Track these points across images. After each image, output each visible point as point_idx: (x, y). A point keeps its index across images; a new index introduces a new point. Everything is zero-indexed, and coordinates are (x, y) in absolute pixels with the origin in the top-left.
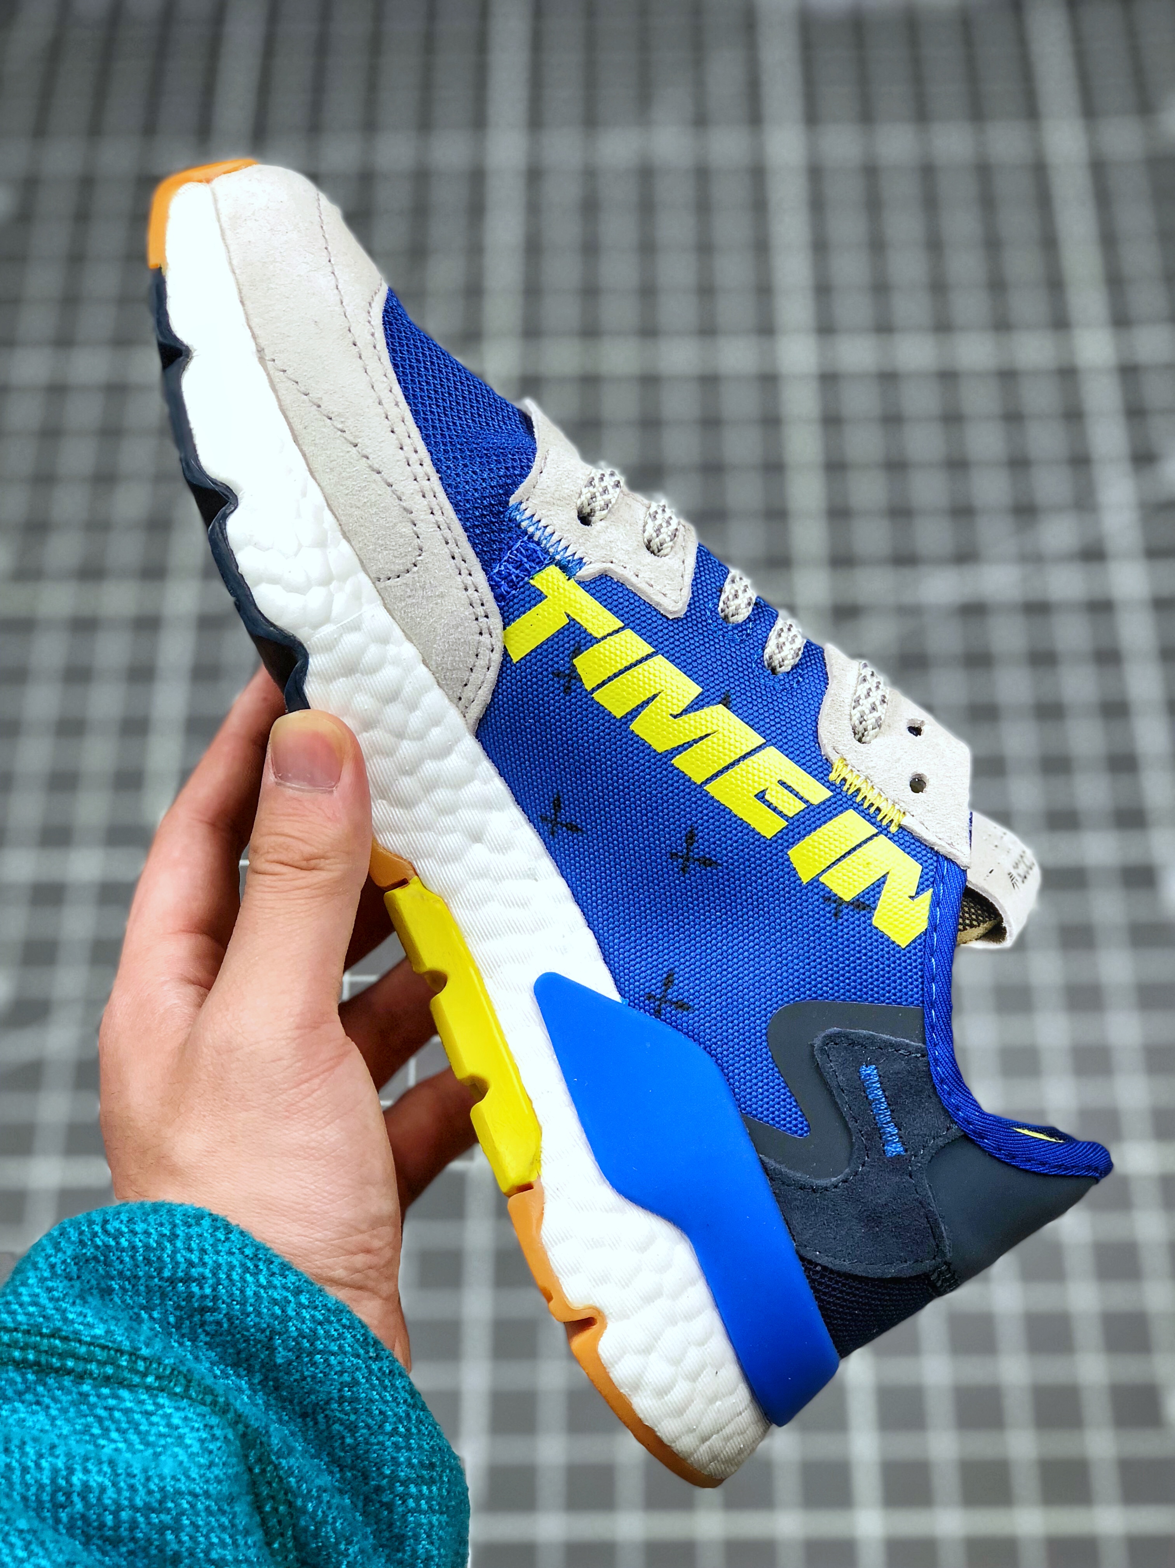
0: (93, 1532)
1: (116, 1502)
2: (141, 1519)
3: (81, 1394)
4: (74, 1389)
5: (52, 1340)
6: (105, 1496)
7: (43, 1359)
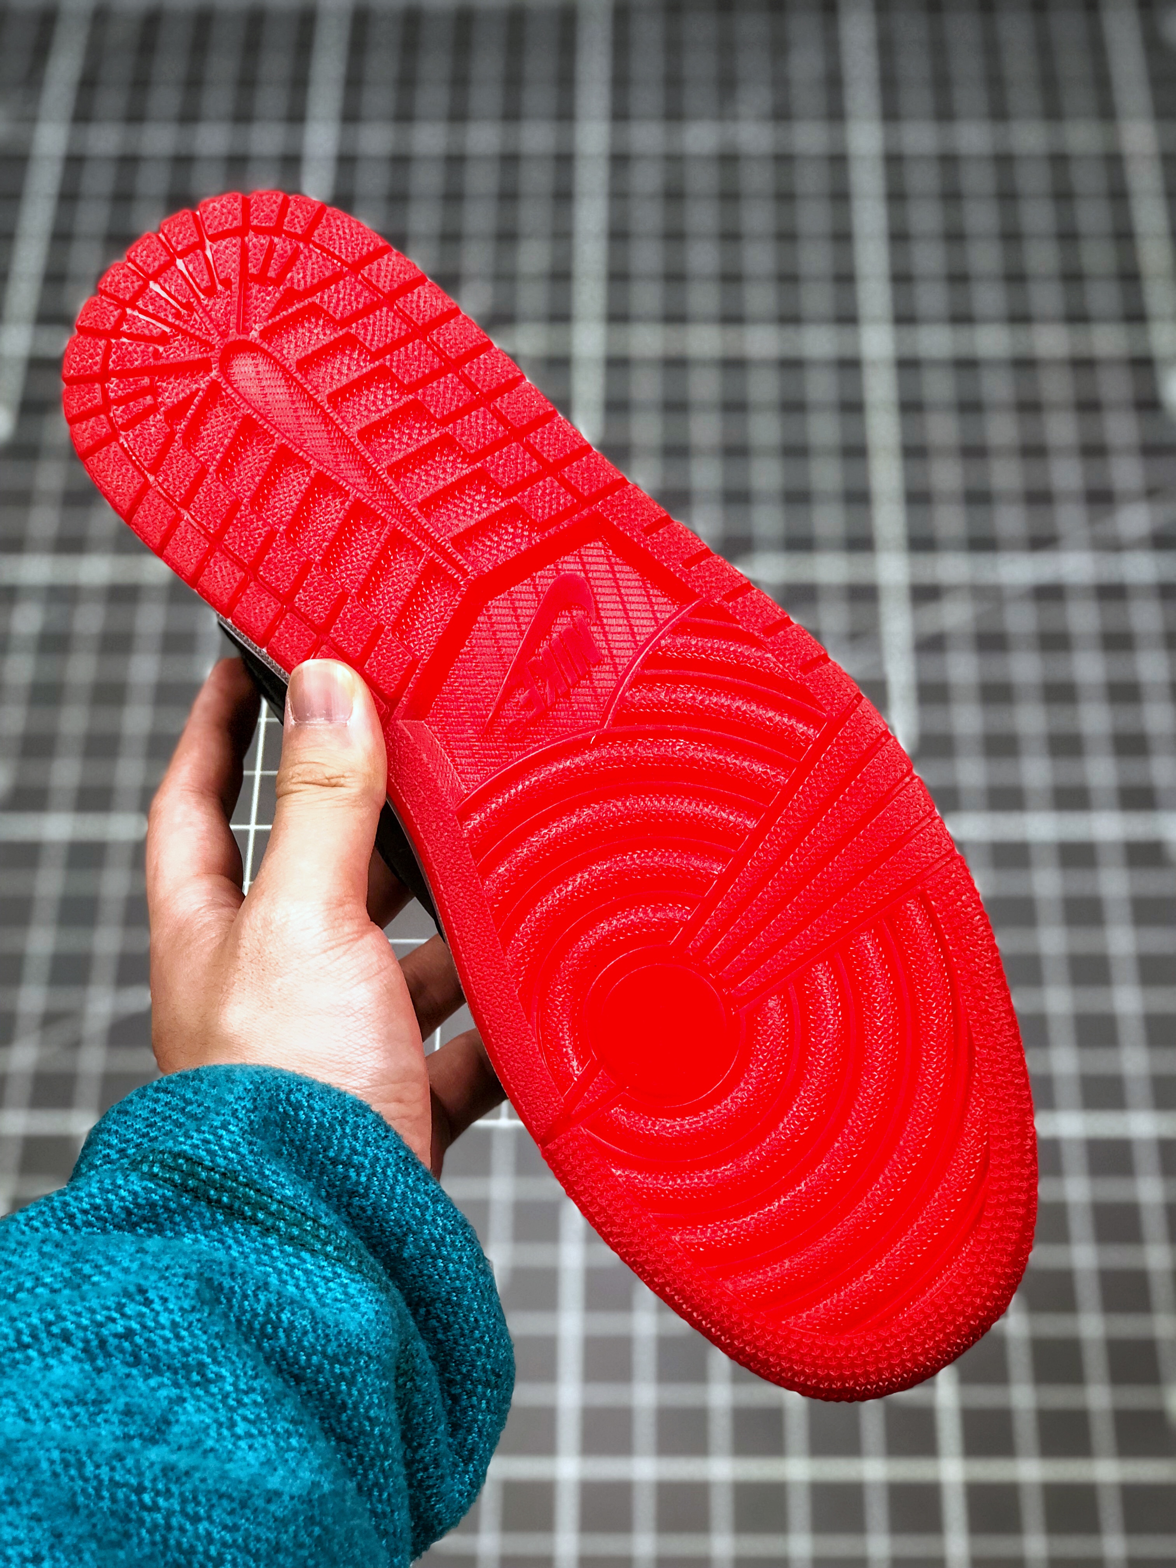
0: (285, 1367)
1: (313, 1346)
2: (327, 1366)
6: (305, 1339)
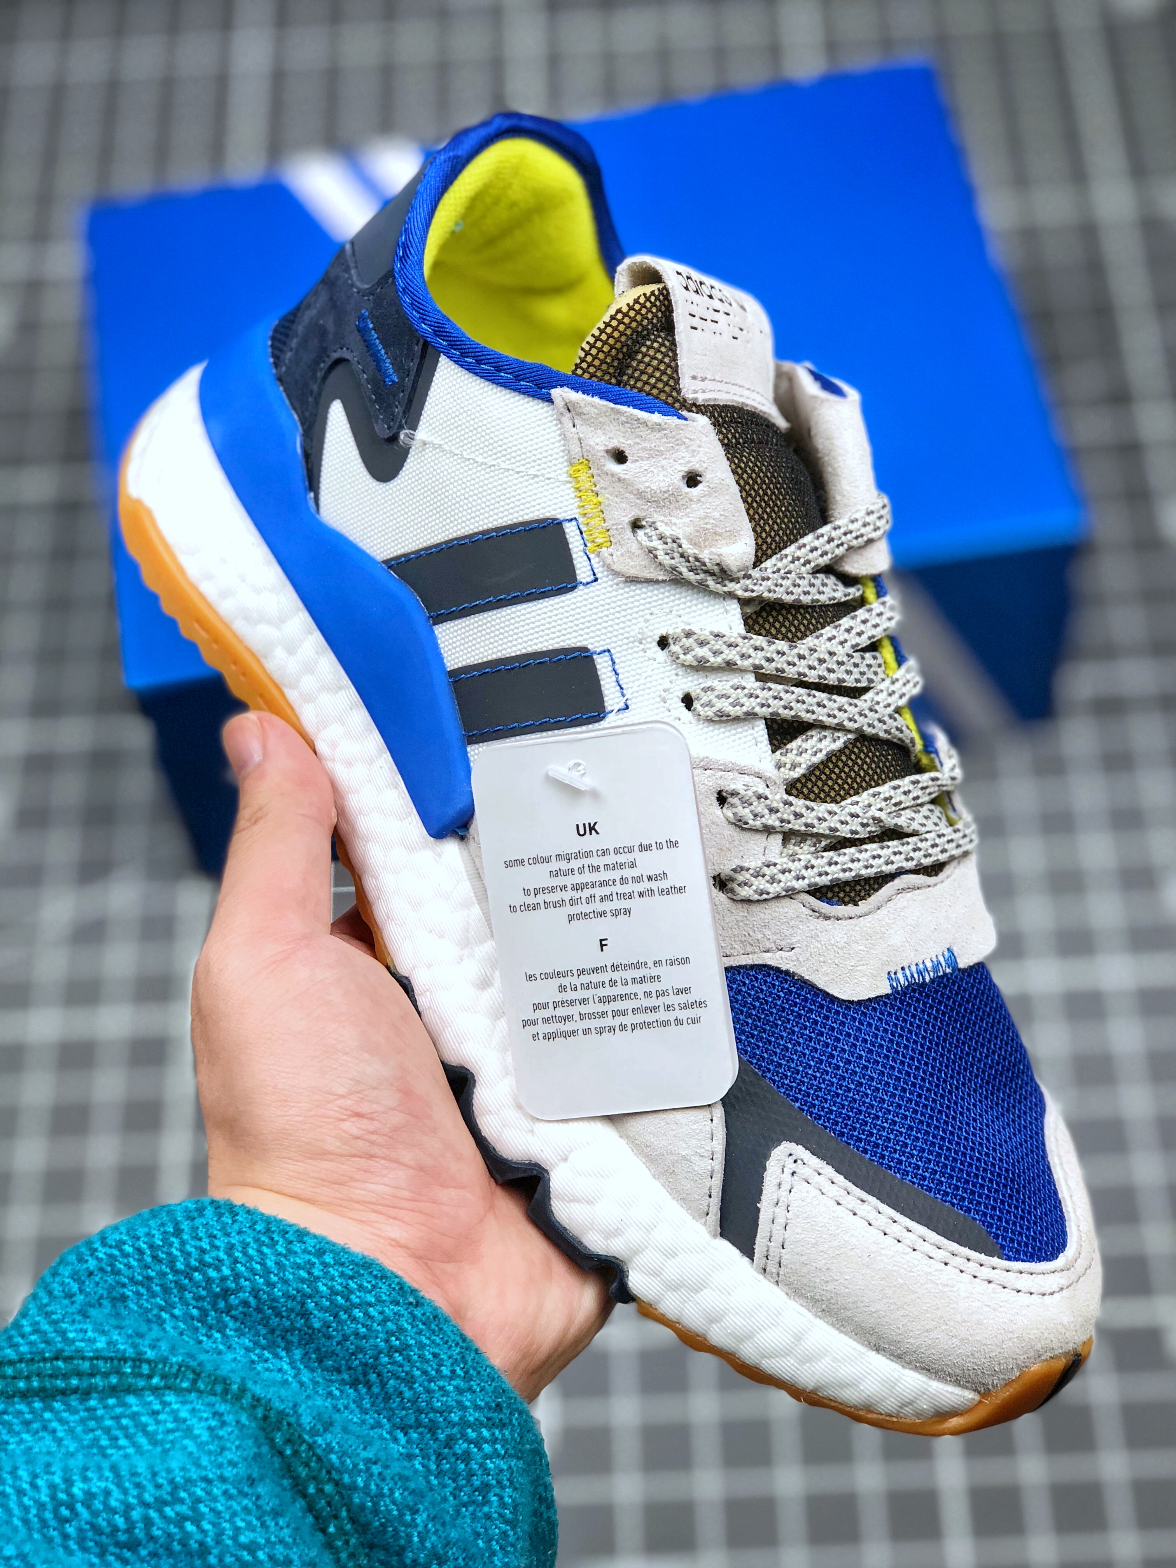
3: (88, 1410)
4: (81, 1407)
5: (55, 1362)
7: (48, 1385)
